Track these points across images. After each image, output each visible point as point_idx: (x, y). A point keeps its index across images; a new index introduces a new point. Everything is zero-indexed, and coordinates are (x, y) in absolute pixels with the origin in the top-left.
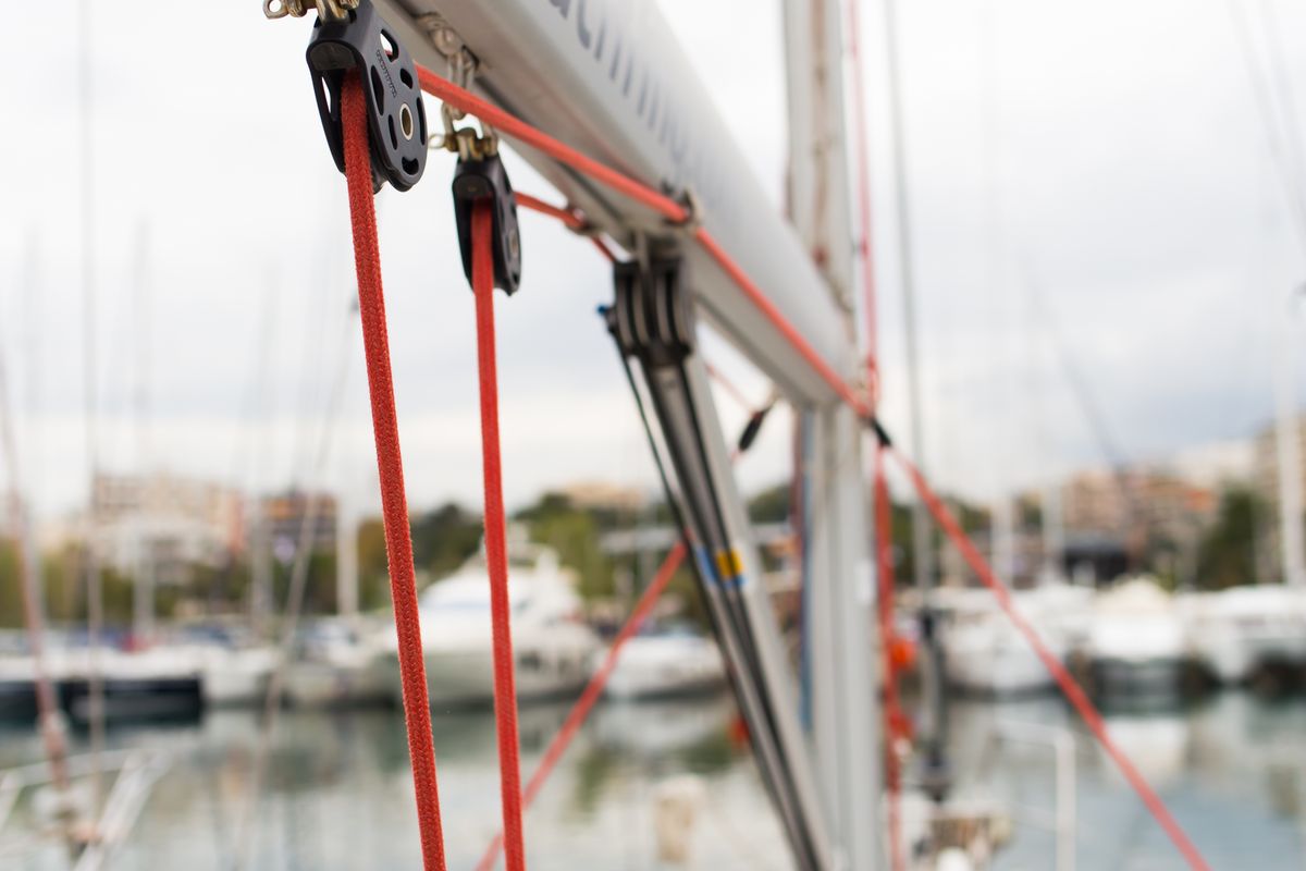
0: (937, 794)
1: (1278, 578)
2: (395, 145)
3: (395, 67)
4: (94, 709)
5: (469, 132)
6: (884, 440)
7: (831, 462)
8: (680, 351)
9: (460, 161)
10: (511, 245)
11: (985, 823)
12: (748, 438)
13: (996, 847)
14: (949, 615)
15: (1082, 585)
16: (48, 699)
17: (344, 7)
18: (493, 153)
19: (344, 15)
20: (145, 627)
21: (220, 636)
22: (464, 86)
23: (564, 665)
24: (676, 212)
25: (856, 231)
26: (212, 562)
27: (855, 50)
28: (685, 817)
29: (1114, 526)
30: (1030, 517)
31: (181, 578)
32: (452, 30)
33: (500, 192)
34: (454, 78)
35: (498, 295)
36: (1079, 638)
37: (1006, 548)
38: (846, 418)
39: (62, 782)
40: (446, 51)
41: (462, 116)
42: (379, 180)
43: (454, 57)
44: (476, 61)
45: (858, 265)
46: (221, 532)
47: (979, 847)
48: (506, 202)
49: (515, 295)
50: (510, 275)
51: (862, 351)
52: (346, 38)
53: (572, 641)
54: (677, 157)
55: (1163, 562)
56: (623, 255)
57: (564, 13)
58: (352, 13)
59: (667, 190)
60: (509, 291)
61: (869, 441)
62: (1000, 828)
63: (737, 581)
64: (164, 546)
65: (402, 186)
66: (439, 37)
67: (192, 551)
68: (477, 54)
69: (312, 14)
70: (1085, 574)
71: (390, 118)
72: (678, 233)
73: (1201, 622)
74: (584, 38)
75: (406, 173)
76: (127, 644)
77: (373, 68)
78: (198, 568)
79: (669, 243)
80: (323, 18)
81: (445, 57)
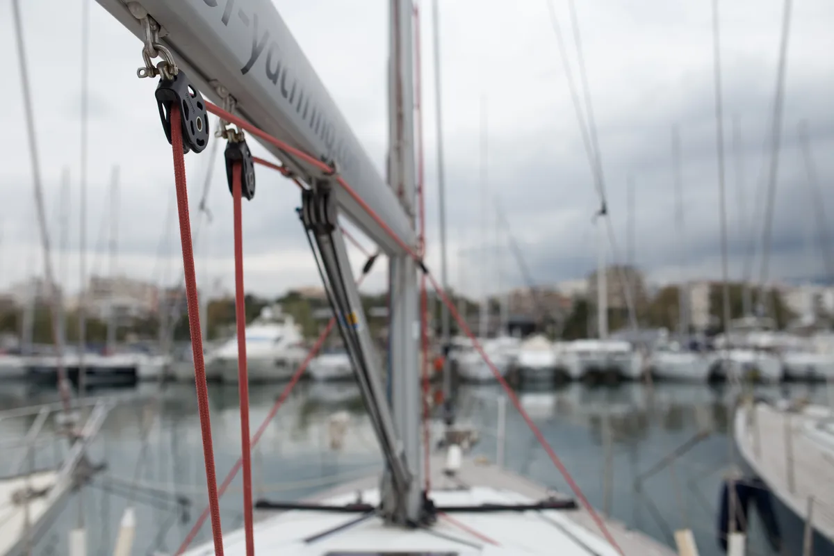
0: (449, 422)
1: (596, 336)
2: (193, 133)
3: (195, 100)
4: (84, 380)
5: (232, 130)
6: (425, 270)
7: (403, 279)
8: (330, 228)
9: (228, 143)
10: (250, 180)
11: (468, 433)
12: (367, 267)
13: (473, 444)
14: (459, 348)
15: (516, 337)
16: (63, 374)
17: (172, 74)
18: (242, 140)
19: (172, 78)
20: (112, 344)
21: (145, 350)
22: (230, 111)
23: (295, 365)
24: (328, 169)
25: (417, 182)
26: (142, 317)
27: (419, 106)
28: (341, 429)
29: (529, 313)
30: (495, 307)
31: (129, 324)
32: (225, 88)
33: (245, 157)
34: (225, 108)
35: (244, 200)
36: (514, 359)
37: (485, 319)
38: (409, 261)
39: (68, 410)
40: (222, 96)
41: (229, 124)
42: (187, 148)
43: (226, 99)
44: (236, 101)
45: (417, 197)
46: (148, 304)
47: (466, 444)
48: (248, 161)
49: (252, 200)
50: (249, 191)
51: (418, 232)
52: (173, 87)
53: (299, 355)
54: (329, 146)
55: (549, 328)
56: (307, 187)
57: (275, 82)
58: (176, 77)
59: (323, 159)
60: (249, 198)
61: (419, 272)
62: (475, 436)
63: (354, 326)
64: (121, 310)
65: (197, 151)
66: (219, 90)
67: (133, 313)
68: (236, 97)
69: (158, 77)
70: (518, 332)
71: (192, 122)
72: (329, 178)
73: (564, 353)
74: (284, 93)
75: (199, 145)
76: (103, 352)
77: (184, 100)
78: (136, 319)
79: (326, 182)
80: (163, 79)
81: (222, 98)
